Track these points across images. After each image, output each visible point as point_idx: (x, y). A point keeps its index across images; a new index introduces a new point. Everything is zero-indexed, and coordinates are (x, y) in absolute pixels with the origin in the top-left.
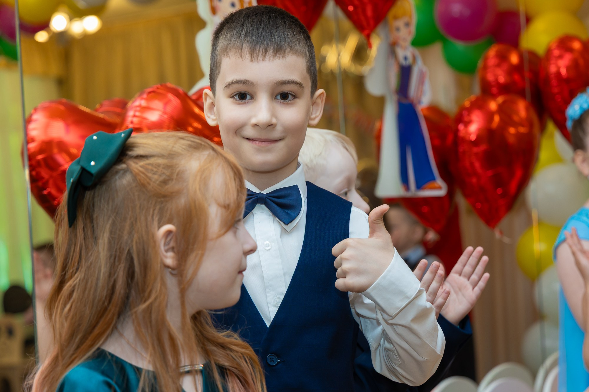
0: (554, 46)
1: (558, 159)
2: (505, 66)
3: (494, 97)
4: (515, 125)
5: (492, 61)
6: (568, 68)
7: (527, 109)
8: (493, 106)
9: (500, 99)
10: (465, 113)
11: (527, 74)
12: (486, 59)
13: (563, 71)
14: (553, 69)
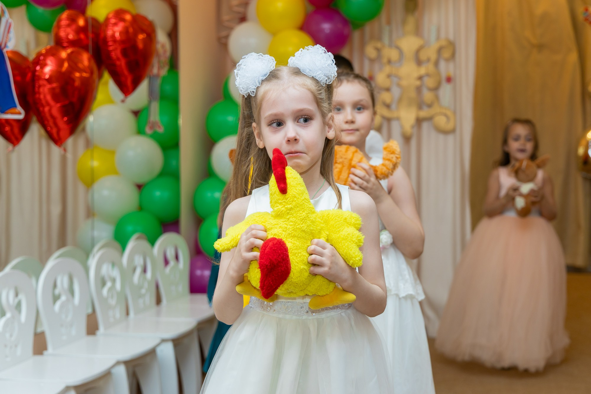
0: (111, 16)
1: (111, 101)
2: (74, 27)
3: (65, 48)
4: (80, 70)
5: (64, 23)
6: (121, 33)
7: (89, 60)
8: (64, 54)
9: (69, 51)
10: (42, 58)
11: (90, 35)
12: (59, 21)
13: (117, 35)
14: (110, 33)
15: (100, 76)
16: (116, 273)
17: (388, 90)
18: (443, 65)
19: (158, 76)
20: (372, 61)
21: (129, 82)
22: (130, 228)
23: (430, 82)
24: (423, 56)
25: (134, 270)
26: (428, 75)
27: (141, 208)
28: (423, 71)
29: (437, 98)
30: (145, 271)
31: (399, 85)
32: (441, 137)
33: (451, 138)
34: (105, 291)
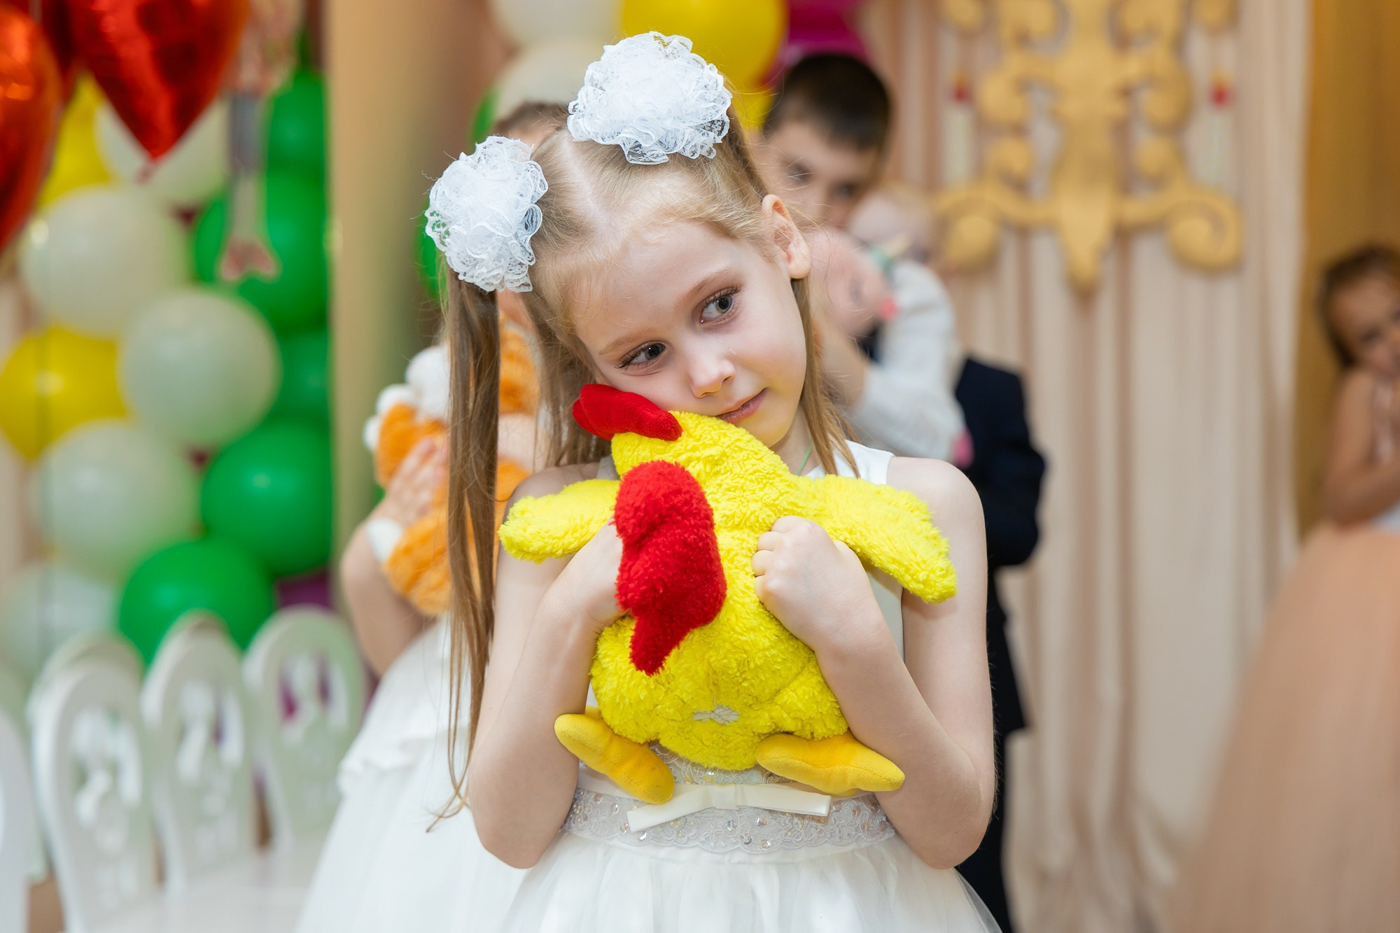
1: (100, 175)
15: (68, 95)
16: (122, 746)
17: (1019, 130)
18: (1199, 48)
19: (255, 94)
20: (967, 36)
21: (162, 110)
22: (167, 595)
23: (1156, 105)
24: (1134, 19)
25: (181, 734)
26: (1151, 81)
27: (205, 529)
28: (1132, 67)
29: (1181, 157)
30: (217, 734)
31: (1055, 117)
32: (1196, 288)
33: (1228, 293)
34: (87, 805)
